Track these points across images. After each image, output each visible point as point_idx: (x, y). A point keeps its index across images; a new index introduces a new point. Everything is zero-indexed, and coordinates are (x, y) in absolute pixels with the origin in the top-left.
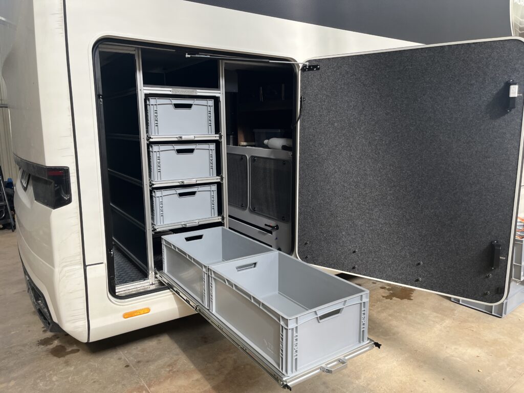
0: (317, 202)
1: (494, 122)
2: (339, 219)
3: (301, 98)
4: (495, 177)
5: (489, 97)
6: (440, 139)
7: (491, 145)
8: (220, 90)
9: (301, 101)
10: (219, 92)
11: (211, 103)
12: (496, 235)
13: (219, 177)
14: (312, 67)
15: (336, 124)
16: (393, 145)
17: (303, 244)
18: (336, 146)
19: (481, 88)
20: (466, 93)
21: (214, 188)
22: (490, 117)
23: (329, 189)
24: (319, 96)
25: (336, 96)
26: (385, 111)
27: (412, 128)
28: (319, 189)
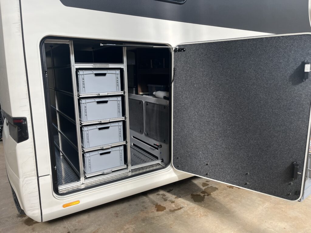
0: (184, 133)
1: (294, 87)
2: (198, 144)
3: (174, 69)
4: (295, 122)
5: (291, 71)
6: (260, 97)
7: (292, 102)
8: (123, 64)
9: (174, 71)
10: (123, 65)
11: (118, 72)
12: (295, 158)
13: (124, 117)
14: (181, 49)
15: (195, 85)
16: (230, 100)
17: (176, 158)
18: (196, 99)
19: (287, 65)
20: (277, 68)
21: (121, 124)
22: (292, 83)
23: (191, 125)
24: (185, 68)
25: (195, 68)
26: (226, 78)
27: (243, 89)
28: (185, 125)
